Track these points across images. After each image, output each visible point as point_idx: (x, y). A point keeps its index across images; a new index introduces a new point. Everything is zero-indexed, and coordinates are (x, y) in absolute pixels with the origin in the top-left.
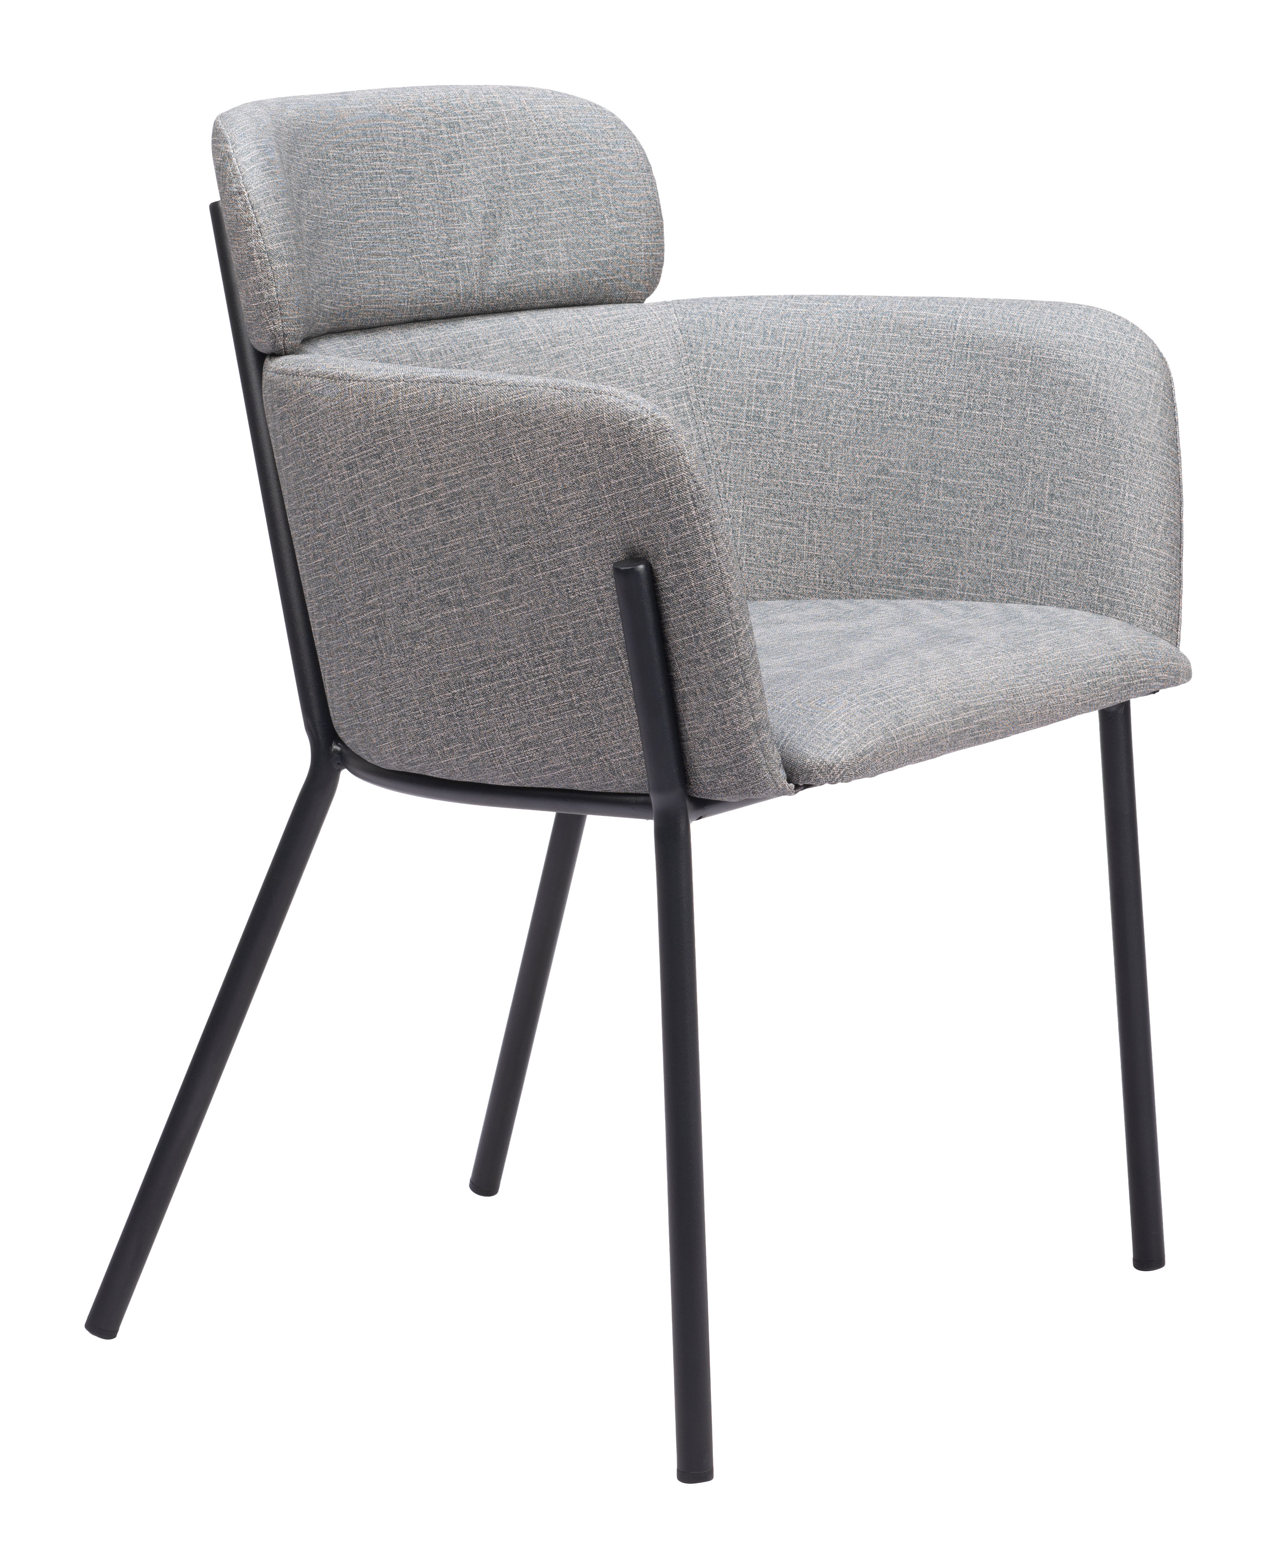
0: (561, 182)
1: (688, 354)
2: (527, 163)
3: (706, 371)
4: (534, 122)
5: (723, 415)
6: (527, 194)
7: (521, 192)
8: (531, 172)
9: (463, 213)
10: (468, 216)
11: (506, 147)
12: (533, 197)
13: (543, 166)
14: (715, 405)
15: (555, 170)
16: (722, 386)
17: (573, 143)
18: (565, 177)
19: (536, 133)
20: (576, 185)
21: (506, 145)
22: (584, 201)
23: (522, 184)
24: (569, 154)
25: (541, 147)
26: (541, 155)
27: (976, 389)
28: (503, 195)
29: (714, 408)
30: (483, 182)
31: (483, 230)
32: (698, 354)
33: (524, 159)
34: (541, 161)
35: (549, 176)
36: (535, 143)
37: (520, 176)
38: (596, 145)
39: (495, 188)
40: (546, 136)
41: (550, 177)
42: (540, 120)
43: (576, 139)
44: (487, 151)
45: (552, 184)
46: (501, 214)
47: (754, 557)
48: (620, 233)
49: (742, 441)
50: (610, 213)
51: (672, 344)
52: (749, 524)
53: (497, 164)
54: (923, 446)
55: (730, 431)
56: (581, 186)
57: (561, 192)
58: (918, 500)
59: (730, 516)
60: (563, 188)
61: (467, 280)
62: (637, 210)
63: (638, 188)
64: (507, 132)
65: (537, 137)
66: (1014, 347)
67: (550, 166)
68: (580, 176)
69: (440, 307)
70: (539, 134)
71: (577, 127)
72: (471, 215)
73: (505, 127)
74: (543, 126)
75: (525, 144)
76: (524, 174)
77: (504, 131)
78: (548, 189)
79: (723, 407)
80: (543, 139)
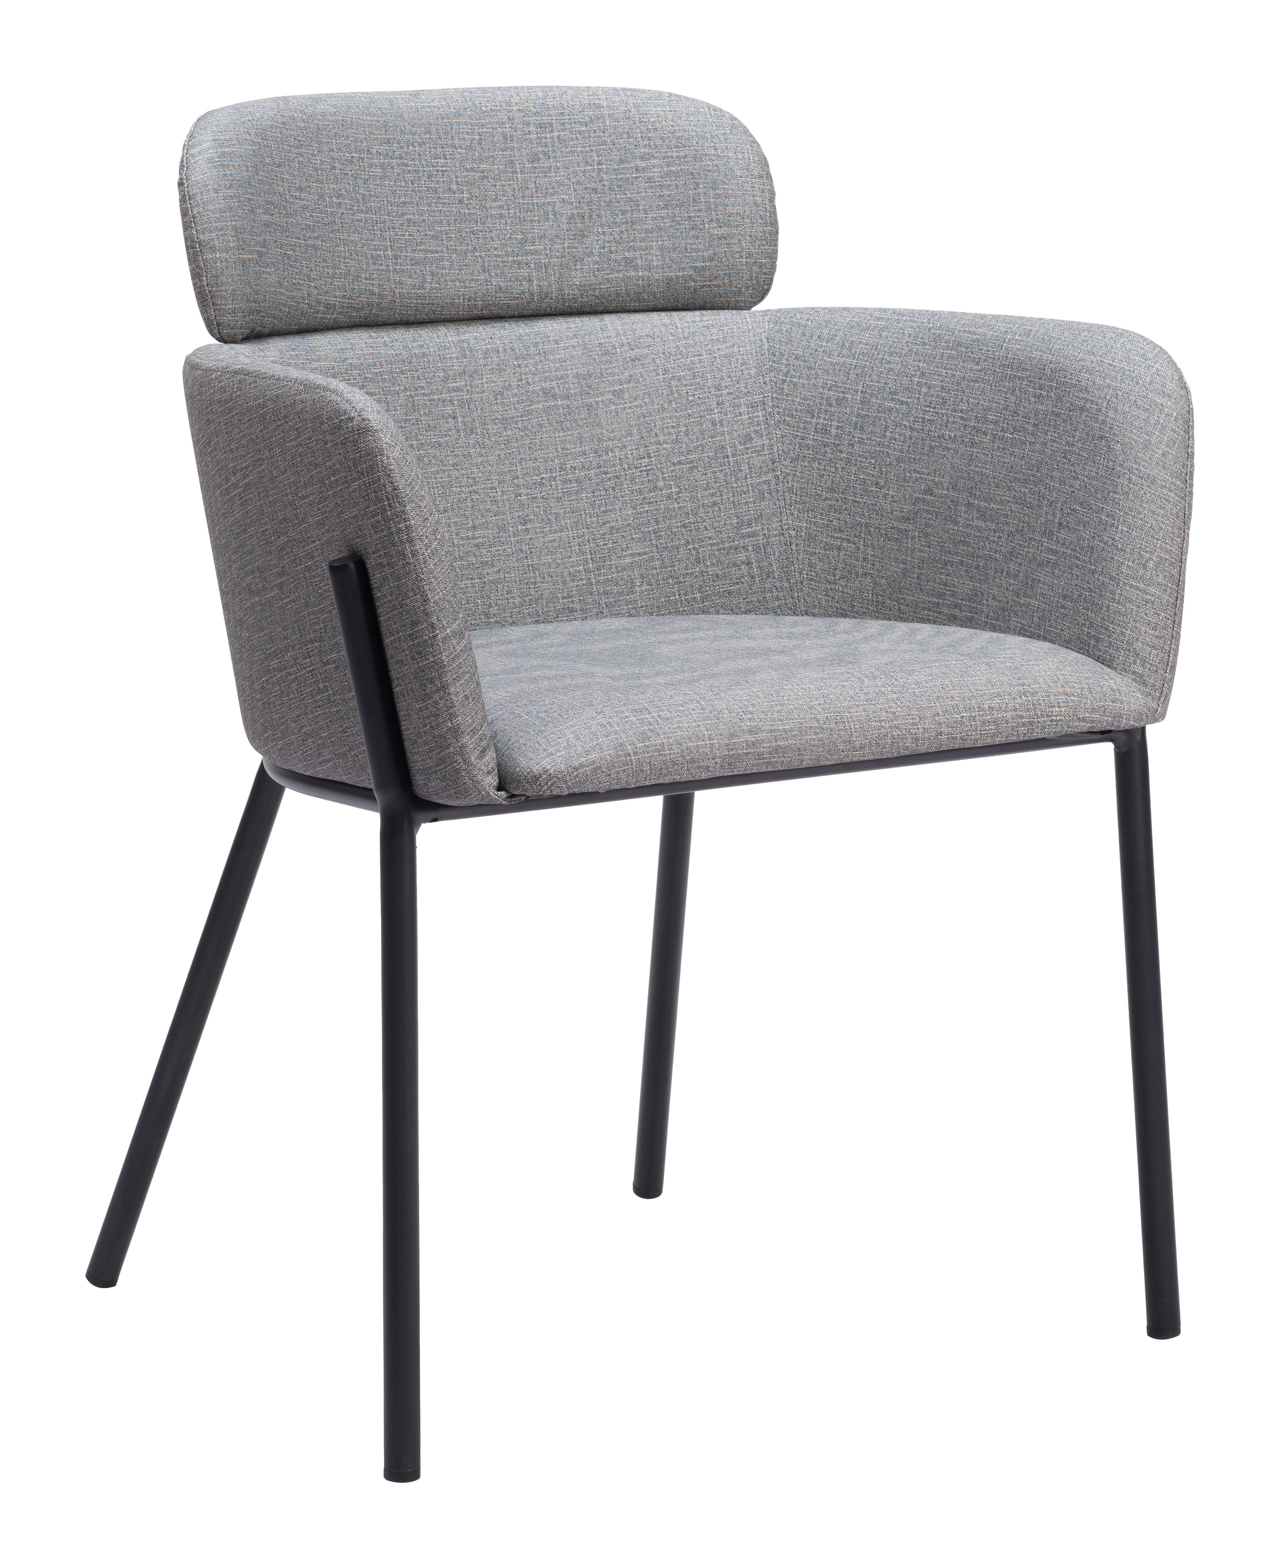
0: (661, 185)
1: (770, 364)
2: (626, 165)
3: (784, 381)
4: (639, 125)
5: (794, 427)
6: (622, 196)
7: (616, 194)
8: (630, 174)
9: (546, 213)
10: (551, 216)
11: (603, 149)
12: (628, 199)
13: (643, 169)
14: (788, 416)
15: (656, 173)
16: (797, 397)
17: (677, 147)
18: (666, 181)
19: (639, 135)
20: (676, 189)
21: (604, 147)
22: (684, 206)
23: (618, 186)
24: (672, 158)
25: (642, 150)
26: (642, 158)
27: (1010, 411)
28: (595, 197)
29: (787, 419)
30: (573, 183)
31: (567, 231)
32: (779, 364)
33: (622, 161)
34: (642, 164)
35: (648, 179)
36: (636, 146)
37: (616, 178)
38: (702, 149)
39: (586, 189)
40: (649, 139)
41: (650, 180)
42: (646, 122)
43: (681, 143)
44: (581, 152)
45: (652, 187)
46: (591, 216)
47: (815, 572)
48: (720, 238)
49: (809, 454)
50: (710, 218)
51: (757, 352)
52: (811, 538)
53: (591, 165)
54: (963, 467)
55: (800, 444)
56: (682, 190)
57: (660, 196)
58: (956, 523)
59: (794, 529)
60: (662, 191)
61: (544, 280)
62: (740, 216)
63: (744, 194)
64: (607, 134)
65: (640, 139)
66: (1044, 370)
67: (650, 169)
68: (682, 181)
69: (508, 306)
70: (642, 137)
71: (685, 131)
72: (555, 215)
73: (605, 129)
74: (647, 129)
75: (625, 147)
76: (622, 176)
77: (604, 133)
78: (646, 192)
79: (796, 418)
80: (646, 142)
